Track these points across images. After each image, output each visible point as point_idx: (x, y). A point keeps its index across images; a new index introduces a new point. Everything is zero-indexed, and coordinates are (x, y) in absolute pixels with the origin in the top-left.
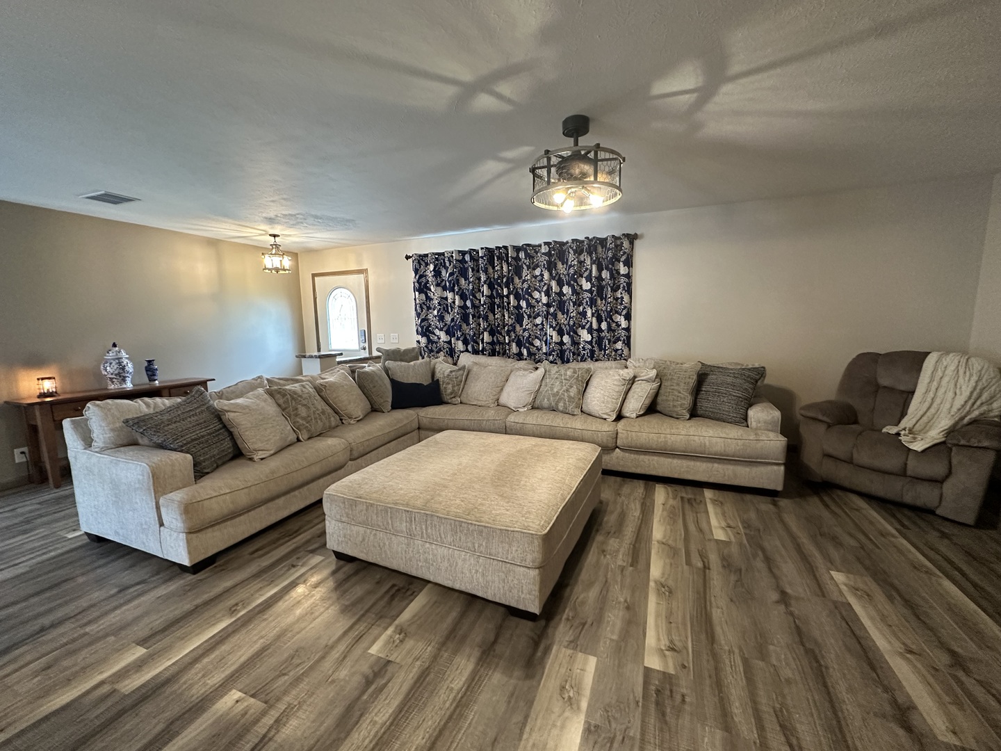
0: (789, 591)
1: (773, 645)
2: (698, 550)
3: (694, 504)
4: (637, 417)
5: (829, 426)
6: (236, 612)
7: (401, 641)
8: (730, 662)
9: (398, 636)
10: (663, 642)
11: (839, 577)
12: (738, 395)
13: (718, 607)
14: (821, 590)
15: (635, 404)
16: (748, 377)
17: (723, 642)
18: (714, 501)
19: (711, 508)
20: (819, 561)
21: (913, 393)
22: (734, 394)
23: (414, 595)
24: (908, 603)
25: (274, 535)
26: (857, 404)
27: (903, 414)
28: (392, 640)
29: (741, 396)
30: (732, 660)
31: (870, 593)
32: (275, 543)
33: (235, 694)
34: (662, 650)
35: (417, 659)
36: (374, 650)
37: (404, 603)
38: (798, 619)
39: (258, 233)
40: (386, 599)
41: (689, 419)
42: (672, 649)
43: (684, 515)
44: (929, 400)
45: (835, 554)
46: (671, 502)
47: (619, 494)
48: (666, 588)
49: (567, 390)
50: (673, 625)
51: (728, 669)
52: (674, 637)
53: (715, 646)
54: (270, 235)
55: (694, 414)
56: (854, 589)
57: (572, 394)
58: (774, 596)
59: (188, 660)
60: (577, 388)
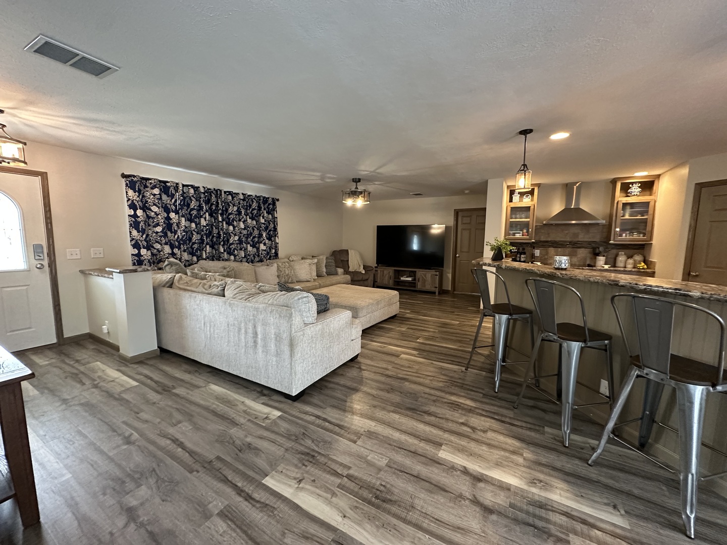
21: (348, 261)
22: (333, 263)
27: (348, 266)
41: (327, 276)
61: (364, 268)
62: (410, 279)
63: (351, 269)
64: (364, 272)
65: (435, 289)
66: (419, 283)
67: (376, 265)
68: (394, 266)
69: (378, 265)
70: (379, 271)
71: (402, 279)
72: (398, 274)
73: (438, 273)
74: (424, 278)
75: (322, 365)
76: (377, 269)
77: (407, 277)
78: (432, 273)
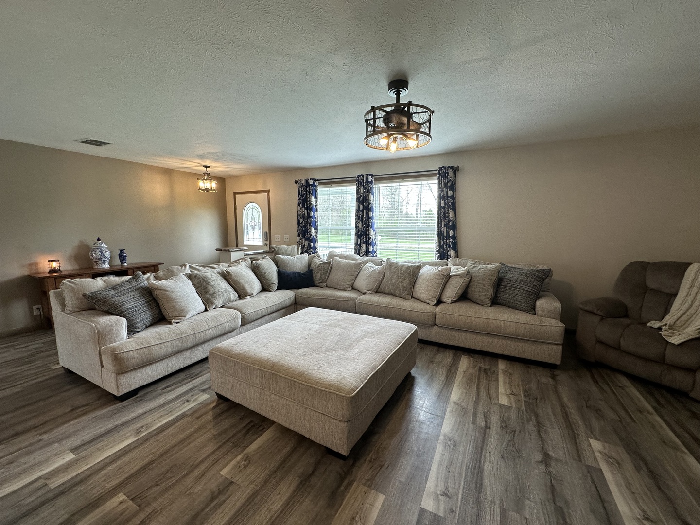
0: (551, 453)
1: (529, 499)
2: (484, 412)
3: (489, 374)
4: (452, 303)
5: (602, 319)
6: (141, 432)
7: (245, 467)
8: (491, 510)
9: (243, 462)
10: (439, 488)
11: (596, 445)
12: (528, 290)
13: (490, 462)
14: (578, 454)
15: (450, 293)
16: (537, 276)
17: (488, 493)
18: (505, 372)
19: (501, 377)
20: (582, 429)
21: (676, 295)
22: (526, 289)
23: (263, 431)
24: (653, 475)
25: (182, 376)
26: (627, 301)
27: (666, 311)
28: (238, 466)
29: (531, 290)
30: (492, 510)
31: (620, 461)
32: (181, 383)
33: (121, 497)
34: (438, 495)
35: (251, 483)
36: (223, 472)
37: (254, 437)
38: (554, 478)
39: (196, 165)
40: (243, 432)
41: (490, 306)
42: (445, 494)
43: (479, 381)
44: (690, 301)
45: (596, 424)
46: (471, 370)
47: (432, 362)
48: (452, 442)
49: (402, 282)
50: (451, 473)
51: (488, 517)
52: (449, 484)
53: (481, 495)
54: (204, 166)
55: (495, 302)
56: (607, 457)
57: (405, 285)
58: (539, 457)
59: (97, 467)
60: (409, 280)
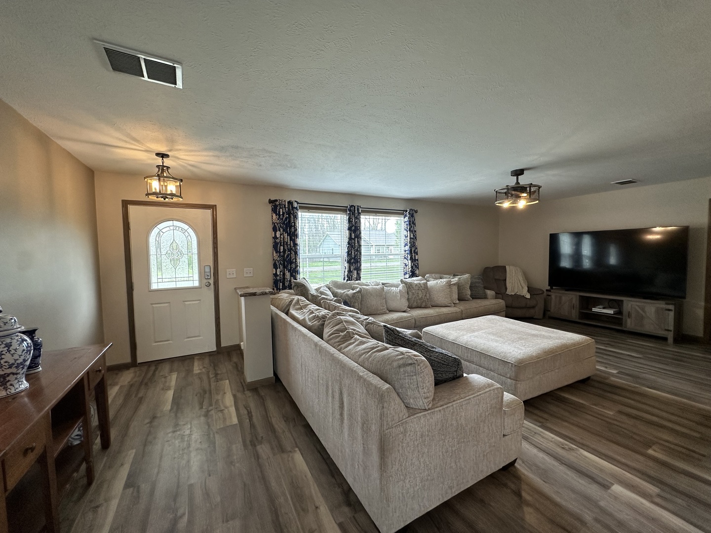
12: (482, 286)
21: (506, 280)
27: (506, 288)
41: (472, 300)
54: (157, 154)
55: (473, 297)
61: (528, 291)
62: (610, 312)
63: (509, 292)
64: (528, 296)
65: (666, 333)
66: (629, 321)
67: (549, 287)
68: (580, 291)
69: (552, 288)
70: (553, 297)
71: (594, 309)
72: (587, 303)
73: (671, 307)
74: (641, 312)
75: (443, 483)
76: (549, 293)
77: (604, 308)
78: (658, 305)
